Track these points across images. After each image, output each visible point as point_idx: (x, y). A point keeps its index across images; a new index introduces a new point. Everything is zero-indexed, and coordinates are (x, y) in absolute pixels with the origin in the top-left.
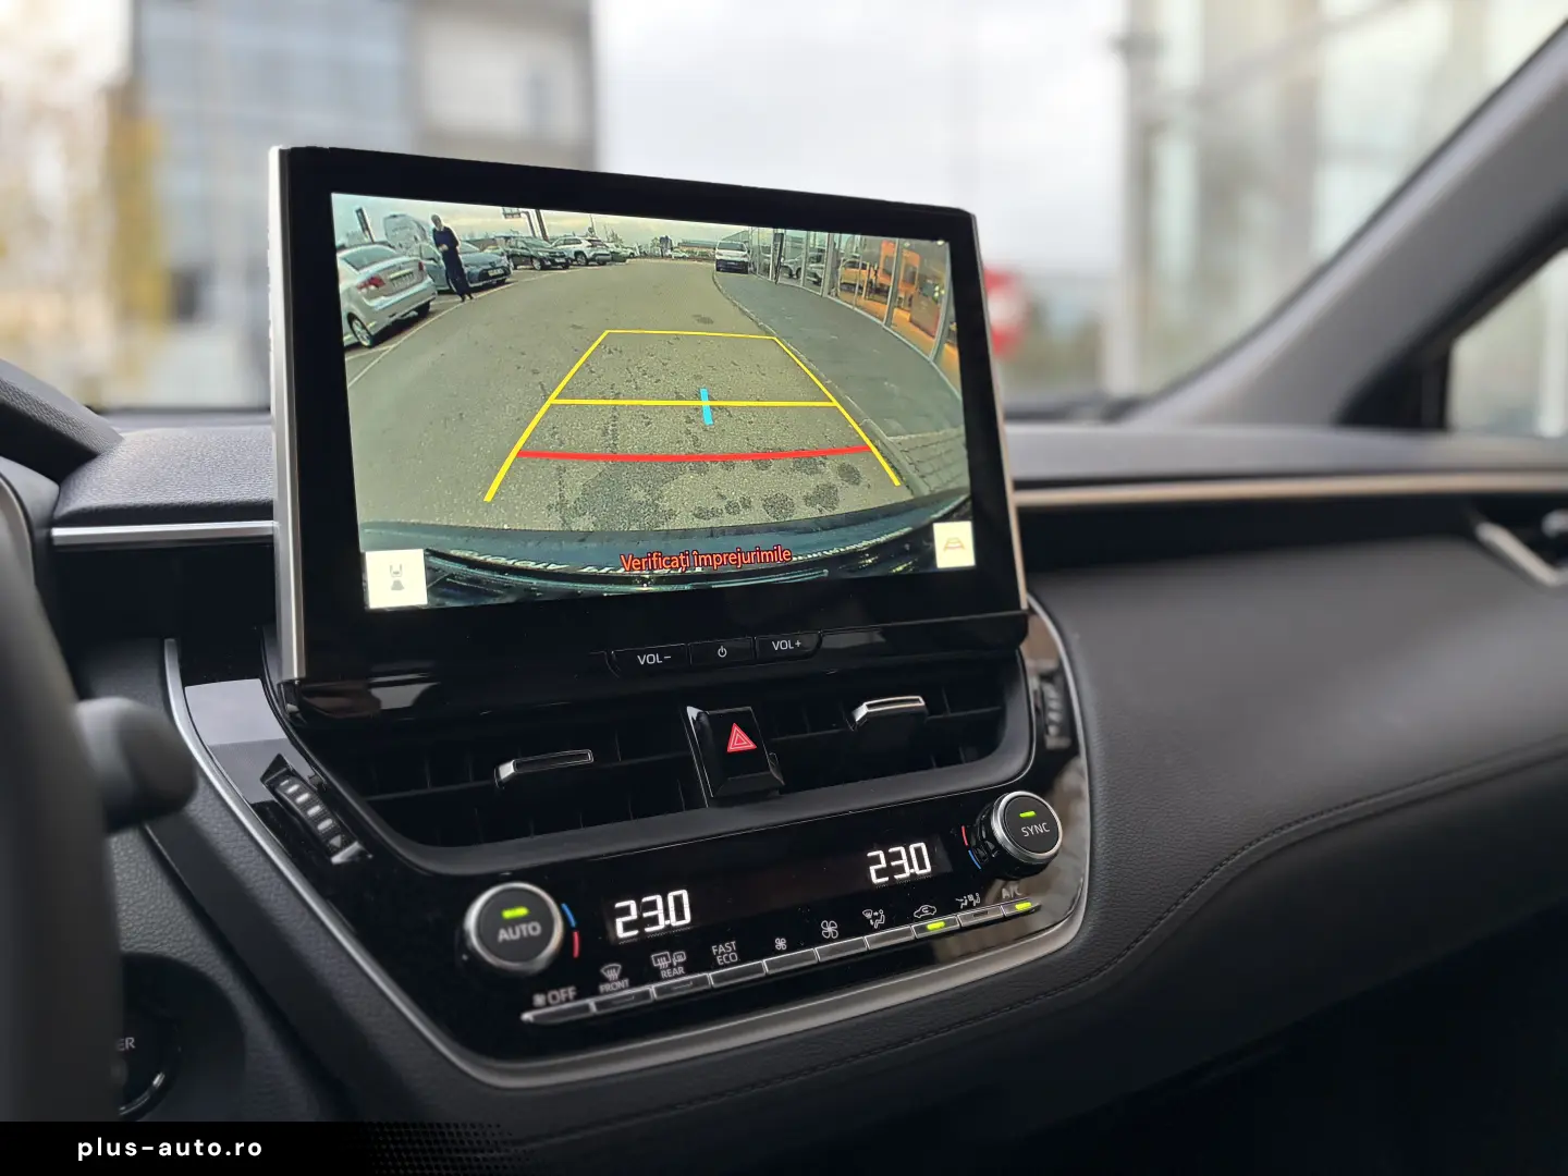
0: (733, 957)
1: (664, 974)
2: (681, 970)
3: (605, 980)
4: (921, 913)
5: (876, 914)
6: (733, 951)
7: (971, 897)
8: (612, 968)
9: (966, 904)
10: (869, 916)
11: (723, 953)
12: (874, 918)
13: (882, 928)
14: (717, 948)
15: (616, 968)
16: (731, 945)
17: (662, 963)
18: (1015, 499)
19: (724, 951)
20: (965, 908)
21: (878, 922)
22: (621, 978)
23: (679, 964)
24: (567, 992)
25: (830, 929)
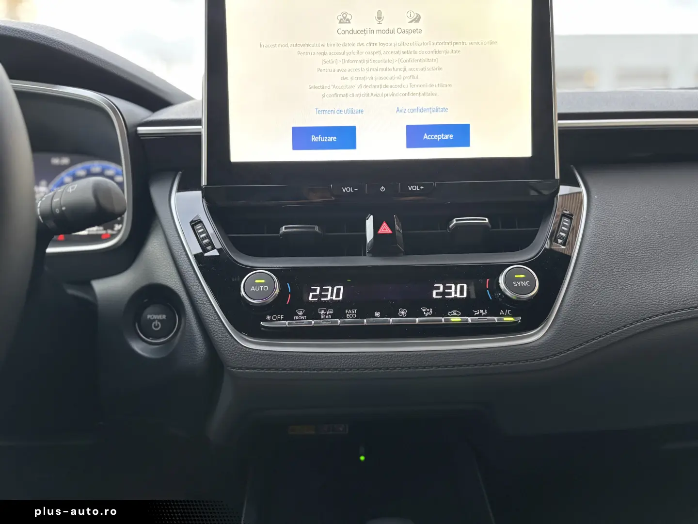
0: (354, 316)
1: (322, 317)
2: (330, 316)
3: (297, 315)
4: (452, 313)
5: (428, 310)
6: (355, 313)
7: (481, 311)
8: (301, 311)
9: (478, 313)
10: (424, 310)
11: (350, 313)
12: (426, 312)
13: (429, 316)
14: (348, 311)
15: (303, 311)
16: (354, 311)
17: (323, 312)
18: (558, 123)
19: (351, 313)
20: (477, 316)
21: (428, 313)
22: (303, 315)
23: (329, 314)
24: (280, 317)
25: (403, 313)
